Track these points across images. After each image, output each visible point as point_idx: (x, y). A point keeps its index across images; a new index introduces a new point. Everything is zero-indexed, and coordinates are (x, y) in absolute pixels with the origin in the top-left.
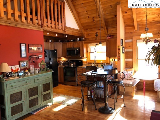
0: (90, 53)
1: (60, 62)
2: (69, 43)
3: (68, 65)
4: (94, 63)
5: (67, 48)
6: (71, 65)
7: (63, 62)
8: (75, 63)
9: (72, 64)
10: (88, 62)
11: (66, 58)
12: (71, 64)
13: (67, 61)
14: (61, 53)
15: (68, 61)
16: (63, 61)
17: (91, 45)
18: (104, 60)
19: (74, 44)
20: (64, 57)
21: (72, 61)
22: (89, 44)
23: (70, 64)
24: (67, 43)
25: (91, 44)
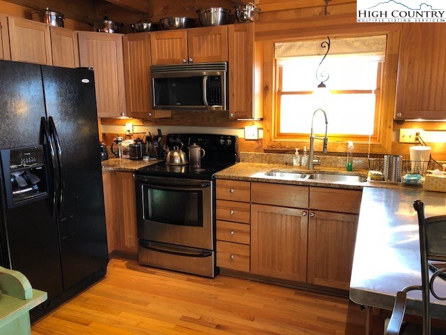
0: (280, 93)
1: (113, 140)
2: (166, 34)
3: (155, 161)
4: (301, 152)
5: (155, 62)
6: (177, 161)
7: (132, 142)
8: (197, 151)
9: (179, 157)
10: (265, 147)
11: (145, 120)
12: (176, 154)
13: (149, 138)
14: (115, 96)
15: (156, 138)
16: (129, 136)
17: (289, 48)
18: (365, 138)
19: (195, 40)
20: (133, 115)
21: (178, 140)
22: (281, 47)
23: (172, 158)
24: (153, 34)
25: (288, 44)
